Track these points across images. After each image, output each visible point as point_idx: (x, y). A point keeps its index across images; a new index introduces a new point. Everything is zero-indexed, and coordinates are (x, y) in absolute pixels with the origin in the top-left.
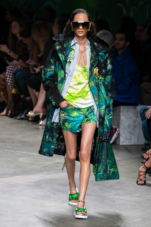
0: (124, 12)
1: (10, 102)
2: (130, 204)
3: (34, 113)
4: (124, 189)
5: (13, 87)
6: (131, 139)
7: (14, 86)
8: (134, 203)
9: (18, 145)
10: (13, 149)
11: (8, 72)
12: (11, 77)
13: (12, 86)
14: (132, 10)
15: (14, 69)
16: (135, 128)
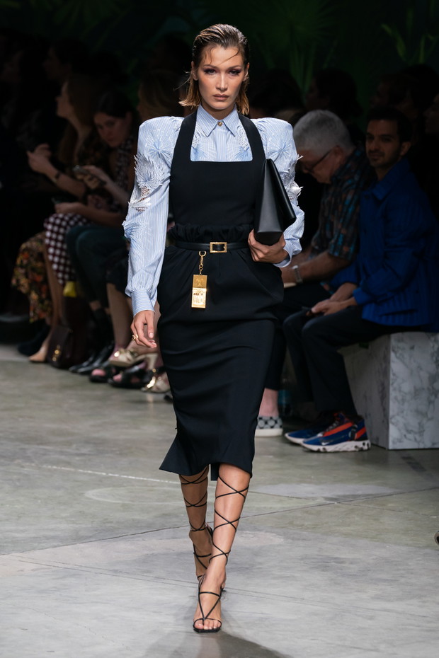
0: (401, 49)
1: (59, 322)
2: (419, 626)
3: (132, 353)
4: (403, 580)
5: (66, 277)
6: (421, 432)
7: (70, 274)
8: (431, 622)
9: (84, 450)
10: (68, 464)
11: (52, 231)
12: (59, 245)
13: (64, 272)
14: (422, 43)
15: (68, 223)
16: (433, 398)
